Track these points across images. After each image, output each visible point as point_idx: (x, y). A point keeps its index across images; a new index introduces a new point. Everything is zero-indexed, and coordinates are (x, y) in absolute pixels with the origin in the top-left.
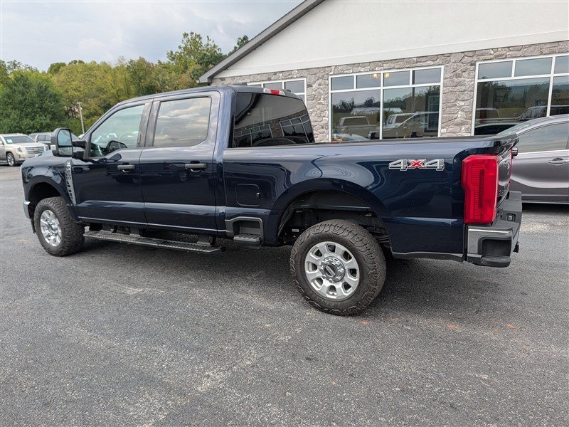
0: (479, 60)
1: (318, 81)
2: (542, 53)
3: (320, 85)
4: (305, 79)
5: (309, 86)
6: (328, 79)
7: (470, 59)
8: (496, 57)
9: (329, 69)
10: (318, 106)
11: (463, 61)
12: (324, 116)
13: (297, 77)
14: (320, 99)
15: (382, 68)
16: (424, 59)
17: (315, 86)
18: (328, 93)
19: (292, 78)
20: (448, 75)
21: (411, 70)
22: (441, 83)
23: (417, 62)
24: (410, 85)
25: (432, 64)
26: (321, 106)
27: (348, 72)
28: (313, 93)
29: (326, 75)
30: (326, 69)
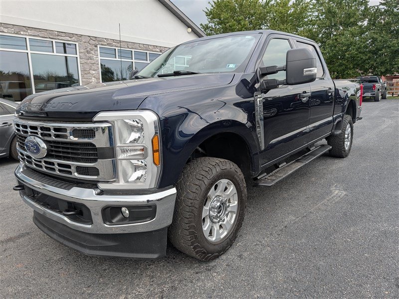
2: (128, 47)
16: (63, 34)
20: (82, 51)
21: (54, 41)
22: (78, 56)
23: (58, 36)
24: (55, 53)
25: (70, 39)
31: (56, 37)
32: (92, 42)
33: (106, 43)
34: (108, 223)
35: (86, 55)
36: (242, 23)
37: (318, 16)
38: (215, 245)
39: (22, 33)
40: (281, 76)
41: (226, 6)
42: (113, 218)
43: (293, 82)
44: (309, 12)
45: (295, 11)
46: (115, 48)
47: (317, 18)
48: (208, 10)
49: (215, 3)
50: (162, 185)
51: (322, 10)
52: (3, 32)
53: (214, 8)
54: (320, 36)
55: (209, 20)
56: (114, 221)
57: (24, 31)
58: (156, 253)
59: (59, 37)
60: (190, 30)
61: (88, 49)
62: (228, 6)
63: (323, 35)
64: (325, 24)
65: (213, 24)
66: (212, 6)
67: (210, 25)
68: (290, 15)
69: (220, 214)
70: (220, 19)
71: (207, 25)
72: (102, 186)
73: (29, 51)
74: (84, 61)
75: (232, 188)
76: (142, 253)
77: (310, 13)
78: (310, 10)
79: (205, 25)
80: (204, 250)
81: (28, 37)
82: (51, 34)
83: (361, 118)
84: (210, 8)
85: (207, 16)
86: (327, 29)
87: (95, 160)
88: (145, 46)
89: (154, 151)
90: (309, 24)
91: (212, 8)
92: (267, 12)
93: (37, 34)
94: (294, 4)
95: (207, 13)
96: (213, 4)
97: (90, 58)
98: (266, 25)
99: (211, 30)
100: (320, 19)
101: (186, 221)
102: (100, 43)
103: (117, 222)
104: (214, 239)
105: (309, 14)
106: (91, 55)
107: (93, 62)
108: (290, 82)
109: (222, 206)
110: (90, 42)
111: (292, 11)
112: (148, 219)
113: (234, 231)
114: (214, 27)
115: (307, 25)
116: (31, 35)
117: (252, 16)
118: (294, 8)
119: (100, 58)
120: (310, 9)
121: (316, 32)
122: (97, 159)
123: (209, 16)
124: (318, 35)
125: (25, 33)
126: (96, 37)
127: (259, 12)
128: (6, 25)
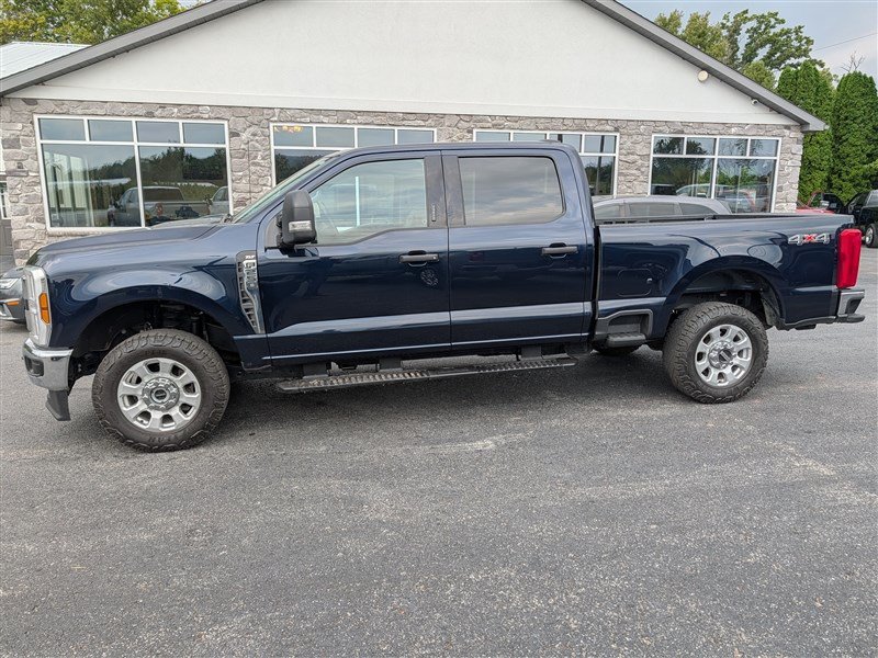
0: (476, 127)
1: (251, 129)
2: (537, 128)
3: (254, 135)
4: (226, 123)
5: (234, 134)
6: (268, 127)
7: (466, 125)
8: (494, 126)
9: (270, 111)
10: (252, 168)
11: (459, 125)
12: (264, 185)
13: (209, 118)
14: (256, 157)
15: (356, 121)
16: (412, 117)
17: (244, 136)
18: (270, 149)
19: (198, 118)
25: (423, 123)
26: (258, 168)
27: (303, 120)
28: (243, 146)
29: (265, 121)
30: (265, 111)
31: (399, 123)
32: (463, 124)
33: (490, 125)
39: (348, 121)
46: (509, 131)
52: (322, 123)
57: (351, 118)
60: (704, 75)
61: (455, 138)
88: (576, 121)
93: (370, 119)
102: (479, 124)
125: (353, 121)
126: (471, 116)
128: (326, 112)
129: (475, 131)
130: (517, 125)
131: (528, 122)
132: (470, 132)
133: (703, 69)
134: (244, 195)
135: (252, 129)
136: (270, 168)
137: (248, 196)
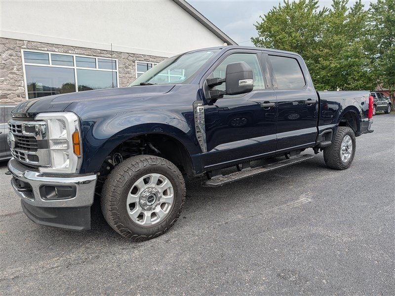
3: (11, 55)
6: (20, 52)
7: (132, 58)
9: (21, 42)
10: (11, 76)
12: (19, 86)
14: (13, 69)
16: (105, 52)
18: (22, 65)
20: (121, 66)
21: (97, 58)
22: (117, 71)
23: (101, 53)
24: (97, 69)
25: (110, 56)
26: (15, 76)
27: (42, 49)
28: (3, 62)
29: (17, 48)
30: (18, 42)
31: (99, 55)
32: (130, 58)
33: (143, 59)
34: (44, 198)
35: (124, 70)
36: (293, 35)
37: (376, 25)
38: (142, 228)
39: (70, 52)
40: (222, 88)
41: (277, 19)
42: (48, 194)
43: (231, 92)
44: (367, 21)
45: (351, 21)
46: (151, 63)
47: (375, 27)
48: (259, 24)
49: (266, 17)
50: (83, 171)
51: (381, 19)
52: (55, 51)
53: (265, 22)
54: (379, 46)
55: (260, 33)
56: (48, 197)
57: (72, 50)
58: (81, 226)
59: (101, 55)
61: (127, 65)
62: (279, 19)
63: (382, 45)
64: (384, 33)
65: (264, 38)
66: (263, 20)
67: (261, 38)
68: (346, 26)
69: (153, 203)
70: (270, 32)
71: (257, 39)
72: (42, 170)
73: (75, 67)
74: (122, 75)
75: (166, 182)
76: (72, 225)
77: (369, 23)
78: (368, 20)
79: (256, 39)
80: (129, 230)
81: (75, 55)
82: (95, 53)
83: (372, 131)
84: (261, 21)
85: (257, 29)
86: (386, 39)
87: (36, 150)
89: (74, 144)
90: (366, 34)
91: (263, 22)
92: (321, 24)
93: (83, 52)
94: (350, 14)
95: (257, 27)
96: (264, 18)
97: (128, 73)
98: (318, 36)
99: (261, 44)
100: (378, 29)
101: (109, 203)
102: (138, 59)
103: (51, 197)
104: (143, 223)
105: (366, 23)
106: (129, 70)
107: (131, 76)
108: (228, 93)
109: (154, 196)
110: (129, 58)
111: (348, 20)
112: (70, 197)
113: (168, 220)
114: (264, 41)
115: (364, 36)
116: (77, 54)
117: (305, 28)
118: (349, 18)
119: (137, 72)
120: (369, 18)
121: (373, 42)
122: (37, 149)
123: (260, 29)
124: (377, 45)
125: (73, 52)
126: (134, 54)
127: (310, 24)
128: (57, 46)
129: (136, 62)
130: (155, 60)
131: (160, 59)
132: (134, 62)
133: (225, 42)
134: (6, 92)
135: (10, 52)
136: (23, 76)
137: (9, 92)
